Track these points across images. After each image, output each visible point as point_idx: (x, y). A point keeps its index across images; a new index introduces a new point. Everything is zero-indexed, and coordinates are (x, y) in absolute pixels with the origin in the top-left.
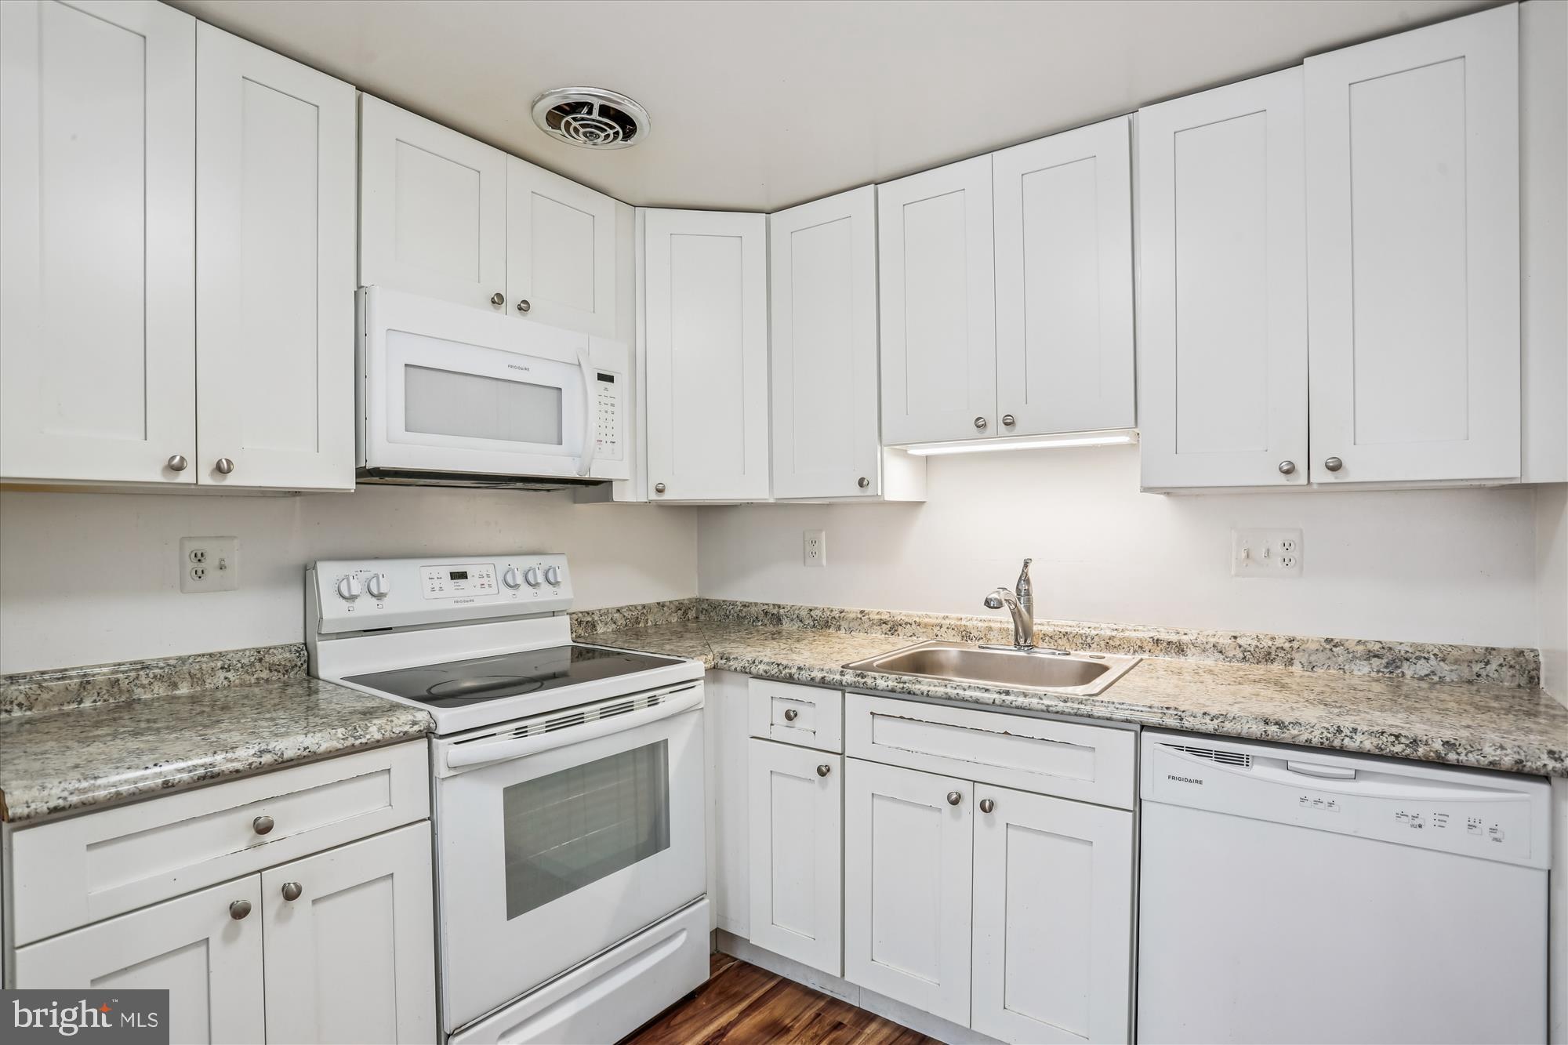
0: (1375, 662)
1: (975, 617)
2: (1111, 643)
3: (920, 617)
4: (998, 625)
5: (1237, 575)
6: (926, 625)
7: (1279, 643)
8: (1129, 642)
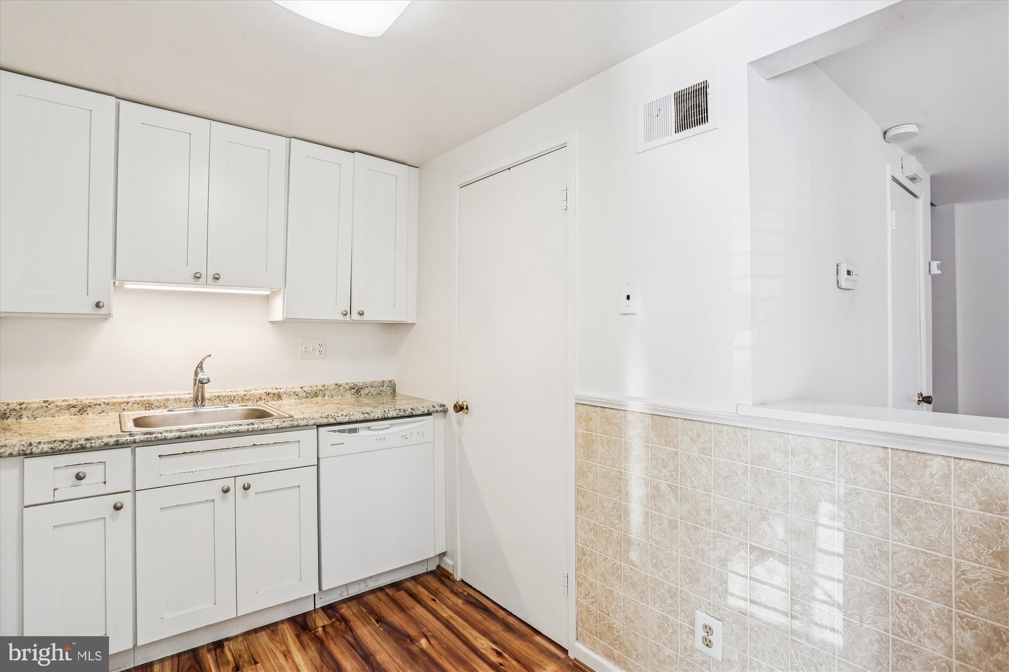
0: (353, 390)
1: (153, 394)
2: (245, 398)
3: (107, 399)
4: (173, 397)
5: (301, 359)
6: (114, 404)
7: (320, 387)
8: (254, 396)
